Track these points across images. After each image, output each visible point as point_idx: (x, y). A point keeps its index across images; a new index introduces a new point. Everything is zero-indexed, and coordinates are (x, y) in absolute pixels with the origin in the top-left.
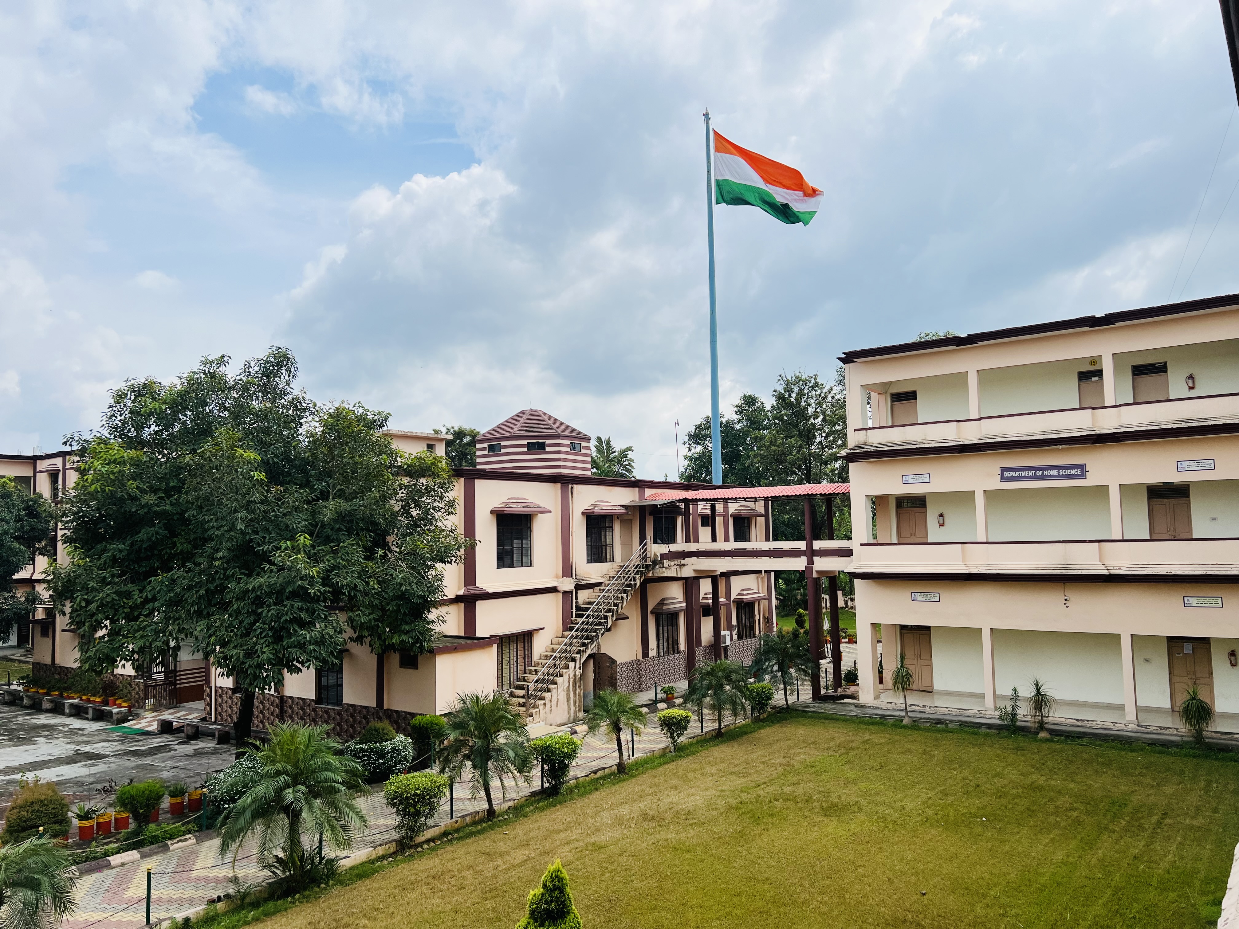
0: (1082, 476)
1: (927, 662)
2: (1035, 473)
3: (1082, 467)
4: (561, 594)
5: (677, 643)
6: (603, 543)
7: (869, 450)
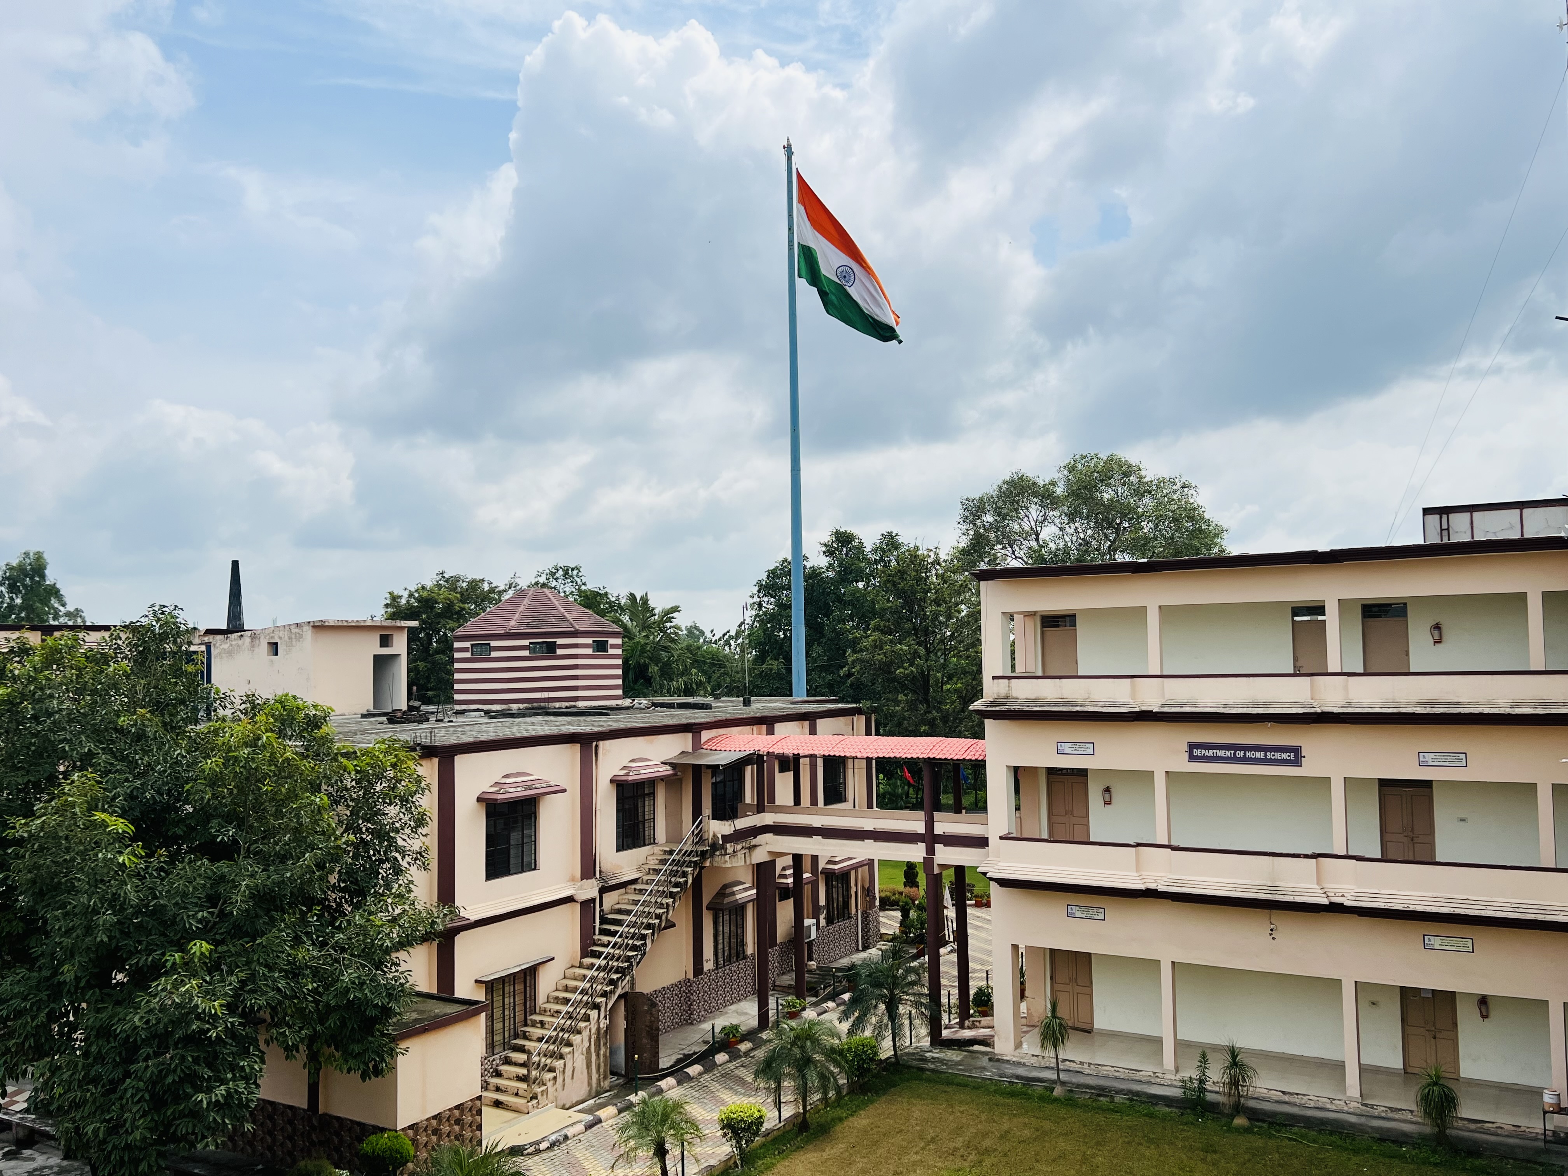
0: (1297, 762)
1: (1087, 990)
2: (1235, 754)
3: (1296, 751)
4: (578, 905)
5: (742, 944)
6: (640, 818)
7: (1012, 708)
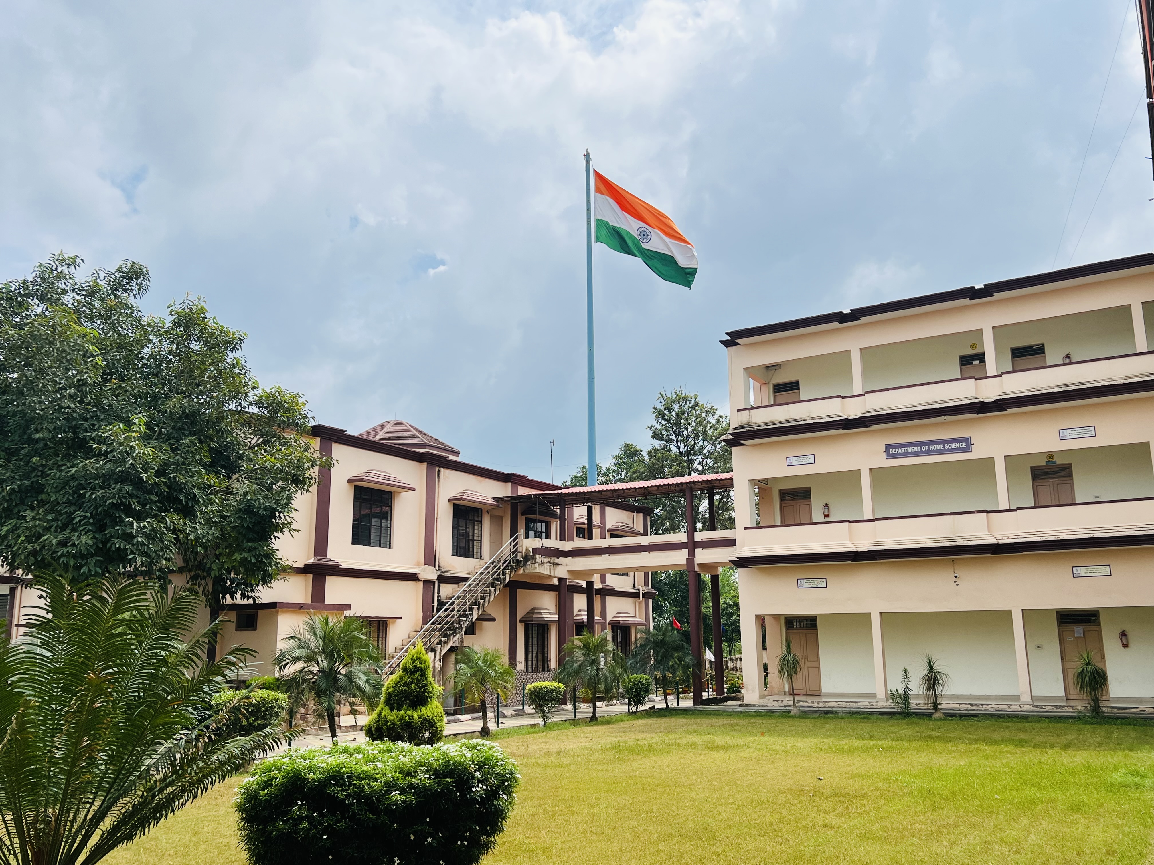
0: (968, 449)
1: (814, 664)
2: (921, 448)
3: (967, 440)
4: (421, 583)
5: (546, 660)
6: (471, 538)
7: (752, 429)
